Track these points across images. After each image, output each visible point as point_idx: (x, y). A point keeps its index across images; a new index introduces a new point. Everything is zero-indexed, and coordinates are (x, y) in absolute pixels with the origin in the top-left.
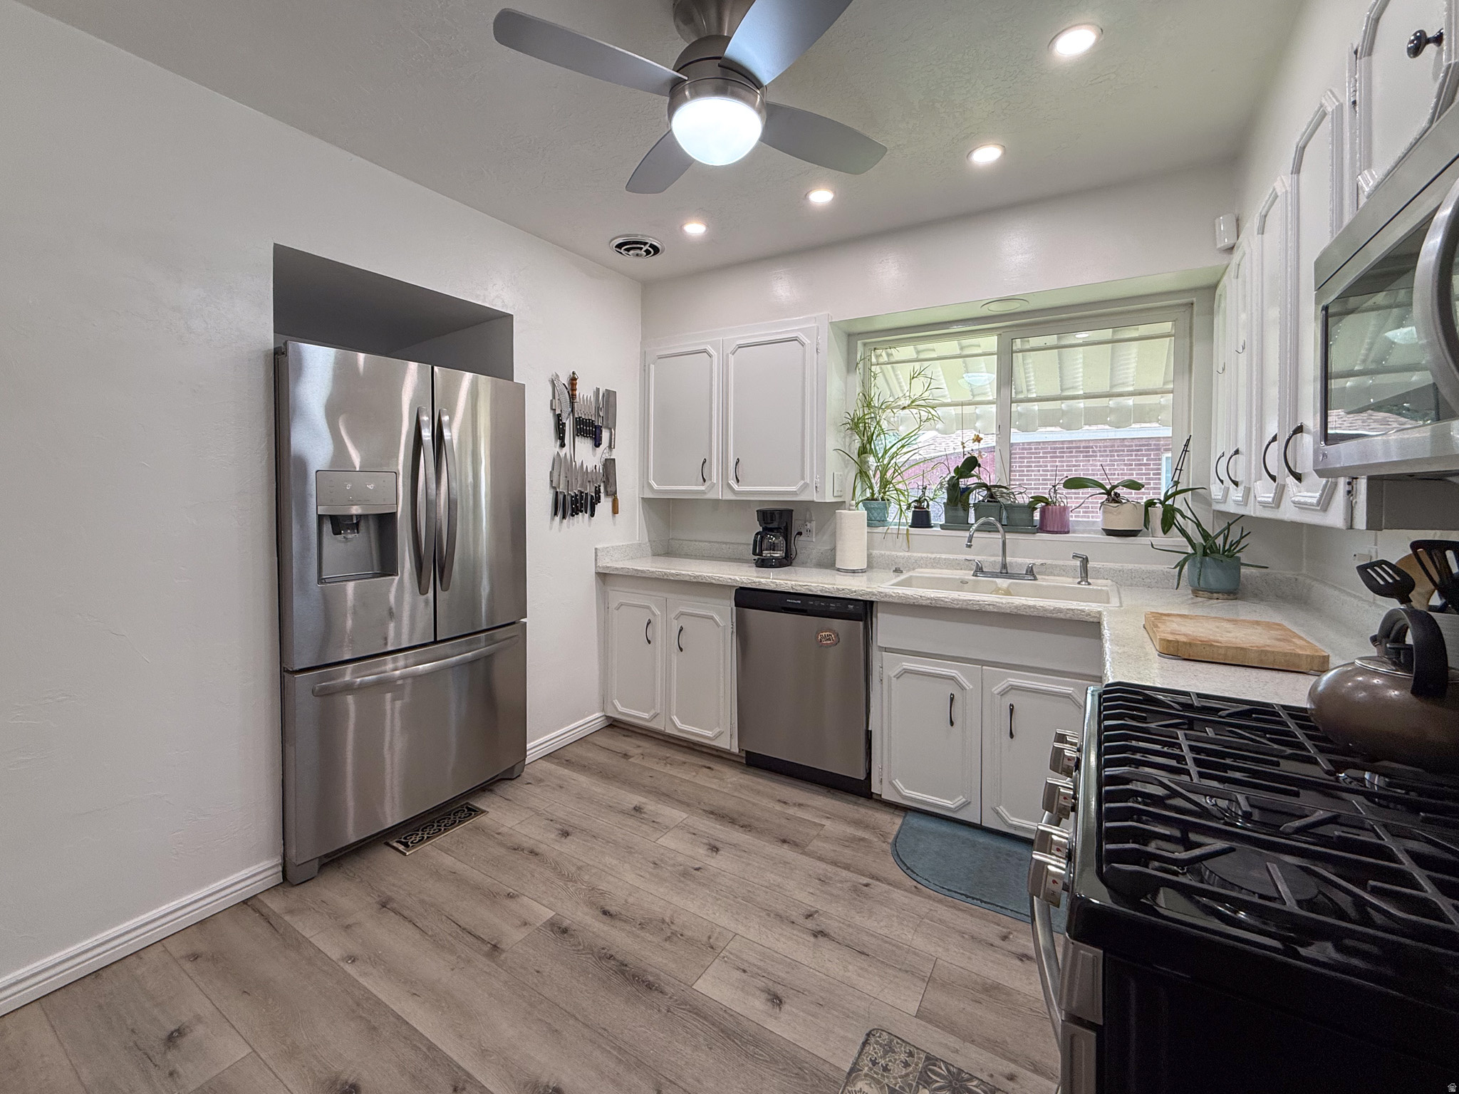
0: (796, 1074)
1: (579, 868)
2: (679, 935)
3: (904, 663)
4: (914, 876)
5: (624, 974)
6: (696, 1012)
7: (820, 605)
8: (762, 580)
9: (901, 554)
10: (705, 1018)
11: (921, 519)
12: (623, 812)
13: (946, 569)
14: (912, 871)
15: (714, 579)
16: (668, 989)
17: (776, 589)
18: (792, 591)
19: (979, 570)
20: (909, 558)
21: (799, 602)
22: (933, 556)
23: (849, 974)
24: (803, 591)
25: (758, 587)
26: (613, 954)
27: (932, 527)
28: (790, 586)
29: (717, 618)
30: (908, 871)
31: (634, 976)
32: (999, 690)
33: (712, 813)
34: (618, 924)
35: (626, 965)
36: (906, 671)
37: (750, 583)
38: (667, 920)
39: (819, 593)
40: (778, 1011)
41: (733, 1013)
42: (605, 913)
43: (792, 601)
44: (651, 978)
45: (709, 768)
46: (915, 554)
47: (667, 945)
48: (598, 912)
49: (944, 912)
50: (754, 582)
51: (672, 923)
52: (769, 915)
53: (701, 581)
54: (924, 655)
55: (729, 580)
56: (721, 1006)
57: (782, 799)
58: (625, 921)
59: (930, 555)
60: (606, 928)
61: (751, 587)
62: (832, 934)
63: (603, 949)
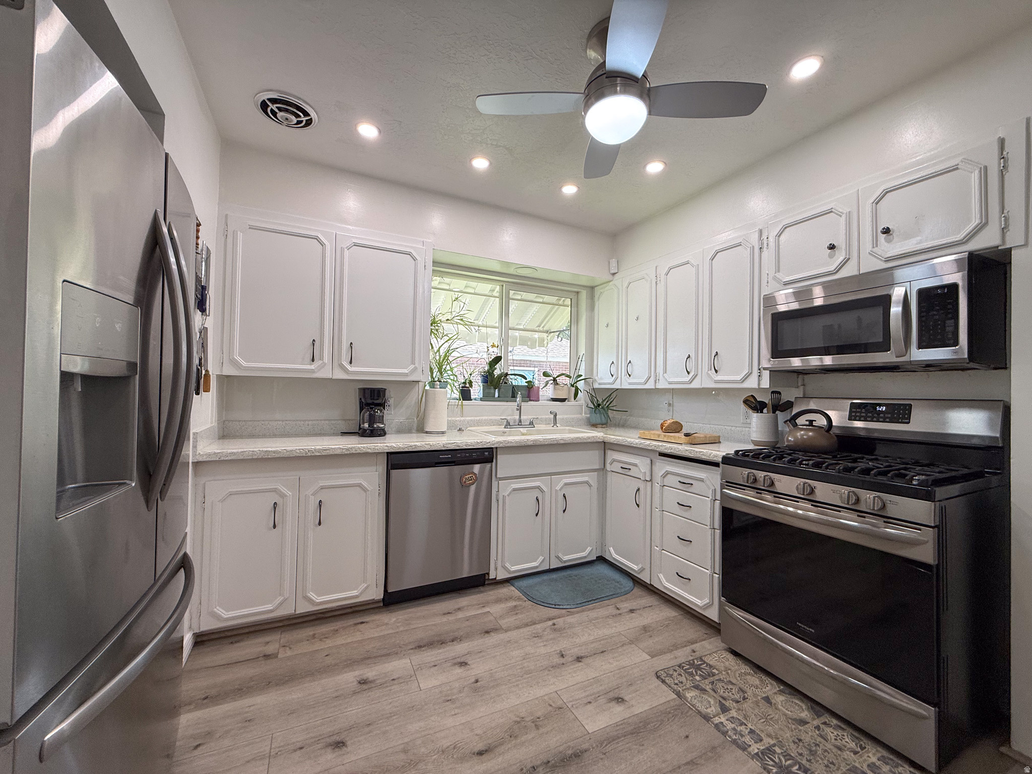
0: (673, 716)
1: (405, 751)
2: (538, 720)
3: (512, 485)
4: (561, 607)
5: (557, 766)
6: (611, 740)
7: (466, 456)
8: (417, 444)
9: (458, 419)
10: (619, 738)
11: (465, 394)
12: (355, 693)
13: (485, 426)
14: (558, 605)
15: (369, 449)
16: (585, 746)
17: (431, 449)
18: (443, 449)
19: (508, 425)
20: (464, 420)
21: (450, 456)
22: (478, 418)
23: (614, 664)
24: (452, 447)
25: (414, 450)
26: (532, 765)
27: (472, 400)
28: (442, 445)
29: (365, 484)
30: (557, 607)
31: (562, 760)
32: (560, 488)
33: (420, 647)
34: (501, 749)
35: (549, 762)
36: (514, 490)
37: (406, 447)
38: (518, 719)
39: (465, 447)
40: (627, 703)
41: (620, 723)
42: (481, 753)
43: (443, 456)
44: (570, 752)
45: (362, 623)
46: (467, 418)
47: (542, 730)
48: (476, 758)
49: (593, 614)
50: (411, 446)
51: (523, 718)
52: (549, 671)
53: (355, 452)
54: (522, 477)
55: (386, 448)
56: (613, 725)
57: (446, 611)
58: (501, 744)
59: (476, 418)
60: (500, 759)
61: (407, 450)
62: (582, 655)
63: (522, 770)
